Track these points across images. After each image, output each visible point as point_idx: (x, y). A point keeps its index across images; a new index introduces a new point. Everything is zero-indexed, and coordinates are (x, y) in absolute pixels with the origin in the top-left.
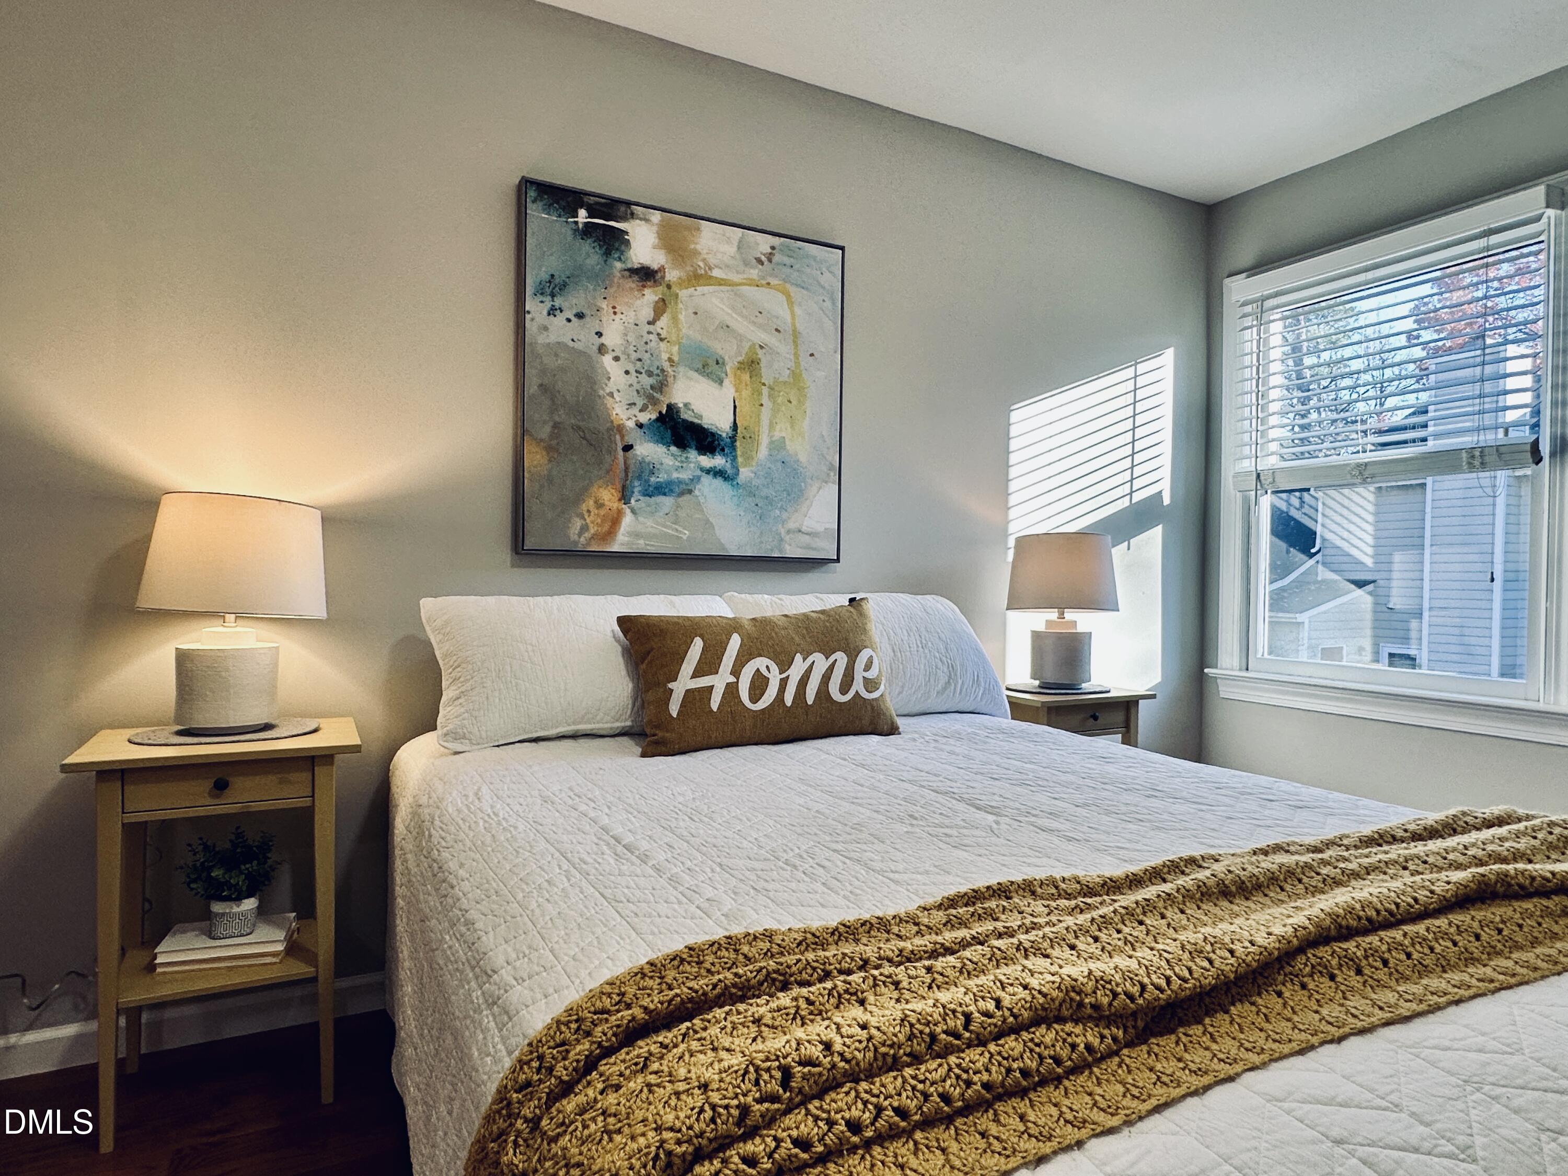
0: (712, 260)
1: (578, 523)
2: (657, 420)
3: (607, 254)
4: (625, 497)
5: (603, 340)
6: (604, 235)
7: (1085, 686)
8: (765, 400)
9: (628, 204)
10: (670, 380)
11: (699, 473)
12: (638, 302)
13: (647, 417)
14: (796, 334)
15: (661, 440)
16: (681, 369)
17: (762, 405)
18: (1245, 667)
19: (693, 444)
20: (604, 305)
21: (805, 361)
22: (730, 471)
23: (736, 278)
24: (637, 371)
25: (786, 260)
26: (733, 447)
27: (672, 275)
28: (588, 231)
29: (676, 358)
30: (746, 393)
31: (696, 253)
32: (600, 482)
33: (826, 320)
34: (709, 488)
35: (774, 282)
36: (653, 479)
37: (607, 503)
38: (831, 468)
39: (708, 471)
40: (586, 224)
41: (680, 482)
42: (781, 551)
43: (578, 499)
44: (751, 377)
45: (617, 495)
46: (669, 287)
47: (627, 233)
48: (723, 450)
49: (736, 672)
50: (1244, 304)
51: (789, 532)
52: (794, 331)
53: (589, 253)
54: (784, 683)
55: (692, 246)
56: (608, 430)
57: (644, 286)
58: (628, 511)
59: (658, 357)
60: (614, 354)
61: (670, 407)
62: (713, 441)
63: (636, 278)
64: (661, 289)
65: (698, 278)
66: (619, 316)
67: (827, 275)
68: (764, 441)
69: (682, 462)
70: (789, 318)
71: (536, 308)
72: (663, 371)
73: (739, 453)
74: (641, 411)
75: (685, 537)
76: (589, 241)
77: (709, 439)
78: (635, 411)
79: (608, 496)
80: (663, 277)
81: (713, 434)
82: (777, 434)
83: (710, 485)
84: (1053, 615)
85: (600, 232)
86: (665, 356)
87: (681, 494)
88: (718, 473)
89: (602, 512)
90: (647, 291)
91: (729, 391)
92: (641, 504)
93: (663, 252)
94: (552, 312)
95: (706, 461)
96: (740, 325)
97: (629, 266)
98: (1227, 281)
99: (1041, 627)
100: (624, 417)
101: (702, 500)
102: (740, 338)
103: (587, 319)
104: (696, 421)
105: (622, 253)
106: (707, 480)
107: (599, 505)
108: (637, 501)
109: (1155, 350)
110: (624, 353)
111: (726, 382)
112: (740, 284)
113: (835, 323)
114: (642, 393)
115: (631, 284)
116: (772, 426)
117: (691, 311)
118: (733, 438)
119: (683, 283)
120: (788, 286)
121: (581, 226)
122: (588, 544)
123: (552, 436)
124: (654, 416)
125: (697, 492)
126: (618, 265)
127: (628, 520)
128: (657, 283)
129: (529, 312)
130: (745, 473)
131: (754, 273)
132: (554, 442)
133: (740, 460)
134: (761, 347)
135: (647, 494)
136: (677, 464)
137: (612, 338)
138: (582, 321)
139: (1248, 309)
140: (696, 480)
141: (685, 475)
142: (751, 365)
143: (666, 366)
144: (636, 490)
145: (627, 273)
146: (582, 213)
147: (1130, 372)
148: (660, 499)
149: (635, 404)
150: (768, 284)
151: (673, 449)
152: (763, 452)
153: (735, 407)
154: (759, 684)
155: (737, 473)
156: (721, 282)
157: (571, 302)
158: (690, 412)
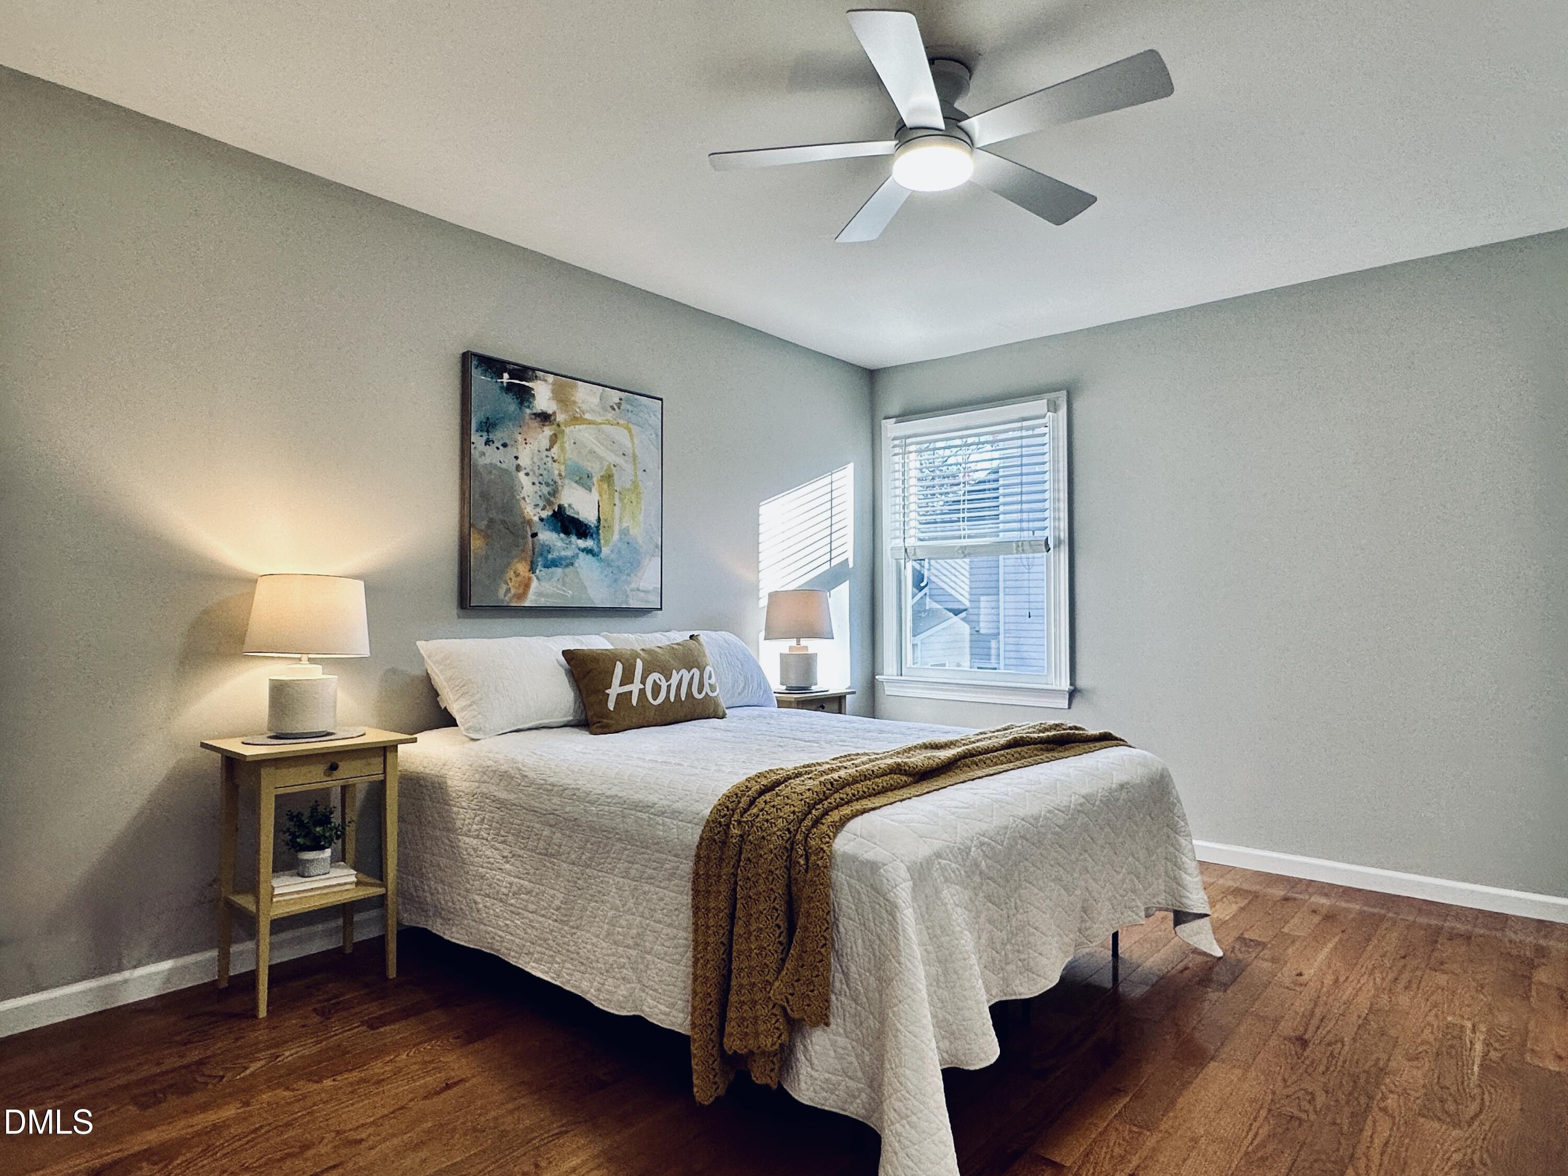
0: (584, 407)
1: (504, 587)
2: (552, 516)
3: (521, 403)
4: (532, 570)
5: (519, 462)
6: (519, 391)
7: (814, 688)
8: (617, 501)
9: (534, 370)
10: (560, 488)
11: (577, 551)
12: (540, 437)
13: (546, 514)
14: (635, 457)
15: (554, 530)
16: (566, 481)
17: (615, 505)
18: (899, 673)
19: (574, 531)
20: (520, 438)
21: (640, 473)
22: (596, 550)
23: (599, 420)
24: (540, 483)
25: (629, 407)
26: (598, 534)
27: (560, 418)
28: (510, 388)
29: (563, 474)
30: (605, 497)
31: (575, 402)
32: (517, 560)
33: (652, 447)
34: (584, 561)
35: (622, 422)
36: (550, 556)
37: (521, 573)
38: (657, 547)
39: (583, 550)
40: (508, 383)
41: (566, 558)
42: (627, 603)
43: (503, 571)
44: (608, 486)
45: (528, 567)
46: (558, 425)
47: (533, 389)
48: (592, 536)
49: (643, 682)
50: (894, 439)
51: (632, 590)
52: (634, 454)
53: (510, 404)
54: (669, 687)
55: (573, 398)
56: (522, 523)
57: (544, 425)
58: (535, 578)
59: (553, 473)
60: (526, 471)
61: (560, 507)
62: (586, 530)
63: (539, 419)
64: (554, 426)
65: (576, 420)
66: (528, 445)
67: (653, 417)
68: (616, 528)
69: (567, 544)
70: (630, 446)
71: (477, 439)
72: (555, 482)
73: (601, 537)
74: (542, 510)
75: (569, 596)
76: (511, 394)
77: (584, 528)
78: (539, 510)
79: (522, 568)
80: (555, 420)
81: (586, 525)
82: (625, 525)
83: (584, 559)
84: (793, 642)
85: (516, 389)
86: (556, 472)
87: (567, 566)
88: (589, 551)
89: (519, 579)
90: (546, 429)
91: (595, 496)
92: (543, 573)
93: (555, 402)
94: (488, 442)
95: (582, 543)
96: (601, 451)
97: (535, 411)
98: (884, 422)
99: (787, 651)
100: (532, 514)
101: (579, 570)
102: (601, 459)
103: (509, 448)
104: (576, 516)
105: (530, 403)
106: (582, 555)
107: (517, 575)
108: (540, 571)
109: (842, 465)
110: (532, 470)
111: (593, 490)
112: (600, 424)
113: (658, 449)
114: (543, 497)
115: (535, 424)
116: (621, 520)
117: (573, 441)
118: (598, 527)
119: (567, 424)
120: (630, 425)
121: (505, 384)
122: (511, 601)
123: (488, 527)
124: (550, 513)
125: (576, 565)
126: (528, 411)
127: (534, 584)
128: (551, 423)
129: (473, 443)
130: (605, 551)
131: (610, 415)
132: (489, 532)
133: (602, 542)
134: (614, 466)
135: (546, 566)
136: (564, 545)
137: (524, 461)
138: (505, 449)
139: (897, 442)
140: (576, 556)
141: (569, 553)
142: (608, 478)
143: (557, 478)
144: (540, 564)
145: (533, 417)
146: (506, 376)
147: (828, 480)
148: (554, 569)
149: (538, 505)
150: (618, 423)
151: (562, 535)
152: (616, 537)
153: (599, 506)
154: (656, 689)
155: (600, 551)
156: (590, 423)
157: (498, 435)
158: (572, 510)
